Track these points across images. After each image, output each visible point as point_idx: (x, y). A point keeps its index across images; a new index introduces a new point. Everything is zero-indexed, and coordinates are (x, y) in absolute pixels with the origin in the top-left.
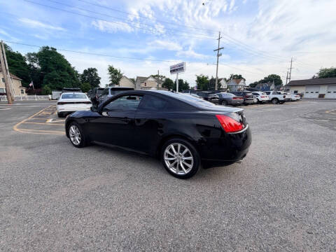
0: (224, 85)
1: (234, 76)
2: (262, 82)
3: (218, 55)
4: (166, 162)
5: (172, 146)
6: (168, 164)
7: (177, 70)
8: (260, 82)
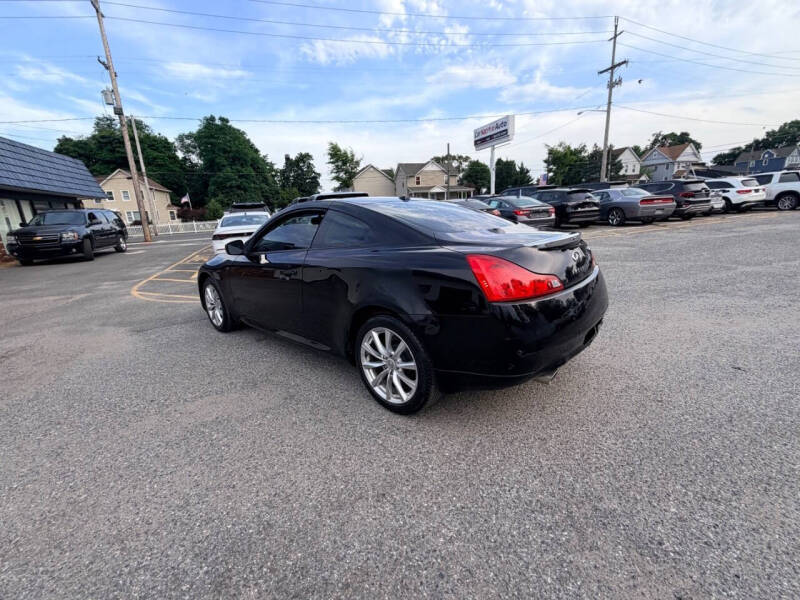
0: (630, 165)
1: (665, 137)
2: (757, 146)
3: (611, 85)
4: (367, 372)
5: (375, 335)
6: (371, 377)
7: (491, 137)
8: (749, 147)
